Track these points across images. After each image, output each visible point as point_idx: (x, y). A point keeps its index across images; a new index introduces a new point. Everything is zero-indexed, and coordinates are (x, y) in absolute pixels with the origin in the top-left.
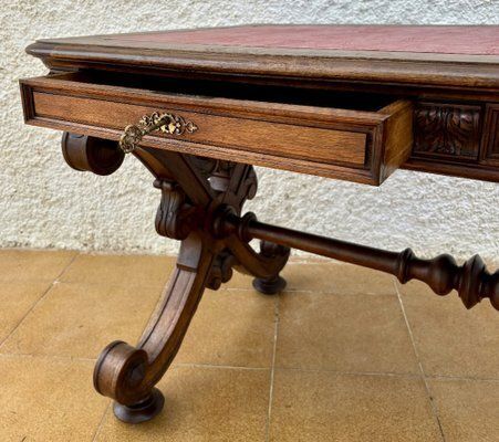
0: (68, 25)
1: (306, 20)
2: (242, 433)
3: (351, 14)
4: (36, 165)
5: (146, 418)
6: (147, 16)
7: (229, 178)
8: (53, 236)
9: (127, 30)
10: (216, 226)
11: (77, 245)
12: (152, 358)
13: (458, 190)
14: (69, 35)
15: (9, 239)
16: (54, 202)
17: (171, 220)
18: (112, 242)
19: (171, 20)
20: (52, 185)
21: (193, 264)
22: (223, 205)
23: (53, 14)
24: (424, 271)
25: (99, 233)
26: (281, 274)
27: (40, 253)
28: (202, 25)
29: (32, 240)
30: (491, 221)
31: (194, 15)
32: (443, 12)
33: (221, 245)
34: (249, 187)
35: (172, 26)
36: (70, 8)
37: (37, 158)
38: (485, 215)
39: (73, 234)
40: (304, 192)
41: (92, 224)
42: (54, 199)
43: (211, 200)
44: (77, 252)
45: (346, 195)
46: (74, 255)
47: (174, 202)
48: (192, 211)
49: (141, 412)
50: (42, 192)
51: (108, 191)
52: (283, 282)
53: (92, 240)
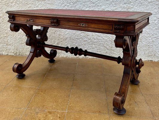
1: (61, 8)
3: (69, 7)
4: (6, 37)
6: (30, 7)
8: (8, 52)
9: (26, 9)
10: (38, 45)
11: (13, 54)
13: (92, 43)
14: (14, 10)
16: (9, 45)
17: (28, 42)
18: (21, 54)
19: (35, 8)
20: (9, 41)
21: (33, 51)
23: (11, 6)
25: (18, 52)
27: (5, 56)
28: (41, 9)
29: (3, 53)
30: (99, 49)
32: (86, 7)
35: (35, 9)
36: (15, 5)
37: (6, 35)
38: (98, 48)
39: (12, 52)
40: (61, 43)
41: (17, 50)
42: (9, 44)
43: (37, 40)
44: (13, 56)
45: (70, 44)
46: (12, 56)
47: (29, 39)
48: (33, 41)
49: (21, 76)
50: (6, 42)
51: (20, 42)
52: (54, 60)
53: (16, 53)
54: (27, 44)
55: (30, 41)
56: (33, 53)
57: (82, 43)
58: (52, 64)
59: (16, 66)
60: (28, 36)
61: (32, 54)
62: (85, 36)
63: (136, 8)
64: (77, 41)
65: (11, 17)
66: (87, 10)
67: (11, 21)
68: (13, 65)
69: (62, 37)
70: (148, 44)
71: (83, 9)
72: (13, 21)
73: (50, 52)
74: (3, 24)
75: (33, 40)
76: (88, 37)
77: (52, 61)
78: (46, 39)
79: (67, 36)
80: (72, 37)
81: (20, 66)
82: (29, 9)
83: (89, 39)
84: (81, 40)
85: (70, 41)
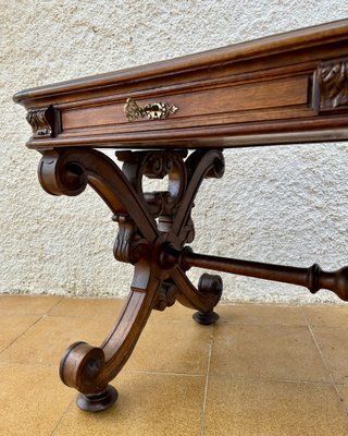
2: (180, 422)
4: (36, 232)
5: (102, 408)
7: (172, 223)
8: (47, 285)
10: (162, 257)
11: (63, 292)
12: (108, 357)
15: (15, 287)
16: (48, 259)
17: (125, 246)
18: (89, 289)
20: (47, 247)
21: (143, 286)
22: (167, 243)
24: (330, 281)
25: (79, 283)
26: (215, 310)
27: (36, 297)
29: (31, 288)
33: (165, 275)
34: (189, 232)
37: (36, 227)
39: (61, 283)
40: (232, 249)
41: (75, 276)
42: (48, 257)
43: (158, 236)
44: (63, 297)
45: (265, 252)
46: (61, 298)
47: (127, 232)
48: (141, 241)
49: (98, 403)
50: (39, 252)
51: (87, 250)
52: (216, 316)
53: (74, 288)
54: (119, 256)
55: (132, 239)
56: (144, 295)
57: (315, 250)
58: (208, 330)
59: (76, 359)
60: (122, 218)
61: (139, 298)
62: (325, 222)
64: (293, 241)
65: (41, 116)
67: (42, 136)
68: (64, 355)
69: (233, 228)
72: (53, 136)
73: (200, 286)
74: (26, 190)
75: (143, 237)
76: (338, 224)
77: (207, 318)
78: (190, 234)
79: (253, 224)
80: (275, 226)
81: (94, 356)
83: (341, 233)
84: (309, 237)
85: (266, 242)
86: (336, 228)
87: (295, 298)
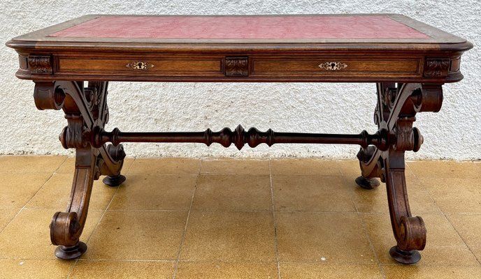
0: (65, 9)
3: (241, 7)
6: (116, 5)
11: (67, 152)
13: (309, 113)
15: (19, 149)
16: (51, 124)
22: (98, 127)
27: (41, 158)
31: (146, 5)
32: (295, 7)
34: (106, 115)
35: (132, 12)
40: (216, 114)
42: (51, 121)
43: (93, 124)
44: (67, 156)
45: (243, 117)
56: (88, 170)
57: (281, 115)
60: (76, 116)
62: (289, 94)
63: (445, 7)
64: (264, 109)
65: (45, 60)
66: (295, 13)
69: (217, 97)
70: (475, 114)
71: (284, 12)
76: (298, 96)
79: (233, 95)
80: (250, 97)
82: (114, 13)
83: (301, 102)
84: (276, 105)
85: (243, 110)
86: (297, 99)
87: (266, 154)
